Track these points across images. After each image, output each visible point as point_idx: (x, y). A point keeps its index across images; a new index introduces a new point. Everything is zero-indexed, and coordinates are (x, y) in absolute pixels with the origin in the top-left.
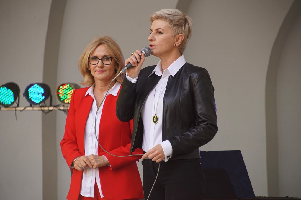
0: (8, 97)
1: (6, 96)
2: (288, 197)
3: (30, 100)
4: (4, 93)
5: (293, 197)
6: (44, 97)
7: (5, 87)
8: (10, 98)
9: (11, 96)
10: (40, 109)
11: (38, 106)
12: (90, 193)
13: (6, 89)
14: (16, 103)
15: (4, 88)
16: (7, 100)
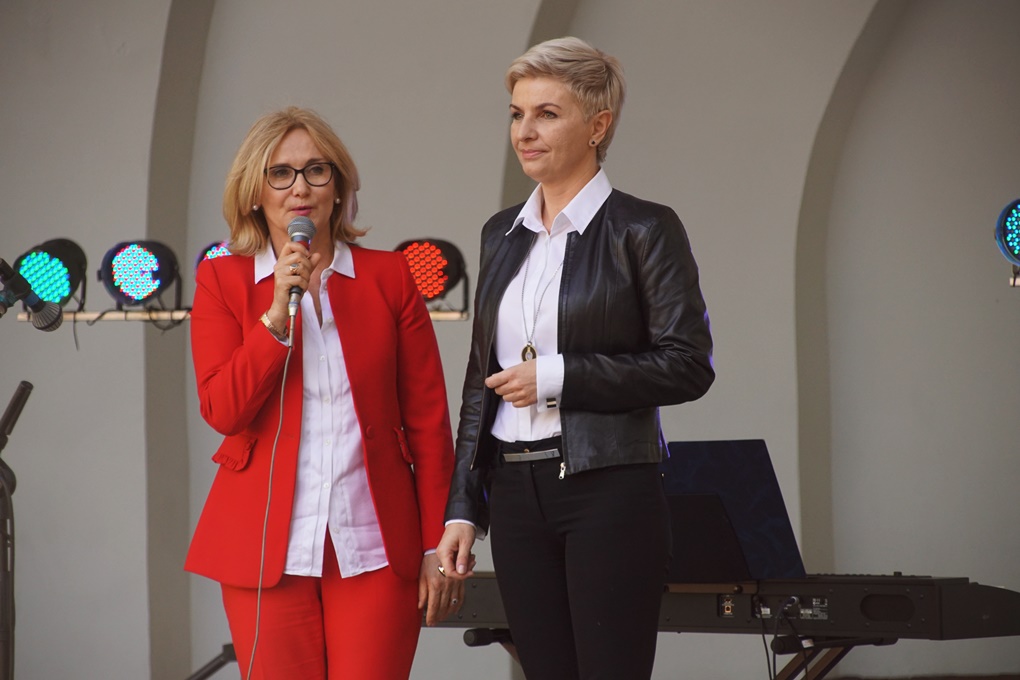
0: (52, 281)
1: (45, 278)
2: (900, 573)
3: (116, 291)
4: (41, 269)
5: (916, 574)
6: (157, 282)
7: (44, 251)
8: (58, 284)
9: (61, 278)
10: (146, 316)
11: (141, 307)
12: (312, 563)
13: (47, 260)
14: (76, 299)
15: (40, 257)
16: (49, 291)
